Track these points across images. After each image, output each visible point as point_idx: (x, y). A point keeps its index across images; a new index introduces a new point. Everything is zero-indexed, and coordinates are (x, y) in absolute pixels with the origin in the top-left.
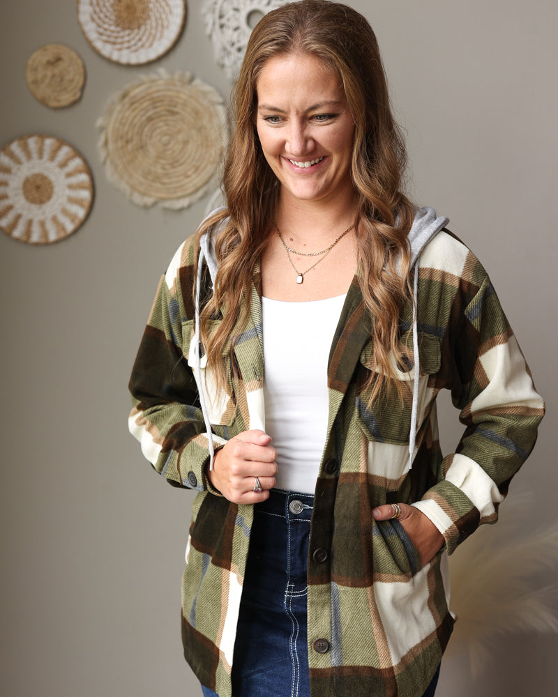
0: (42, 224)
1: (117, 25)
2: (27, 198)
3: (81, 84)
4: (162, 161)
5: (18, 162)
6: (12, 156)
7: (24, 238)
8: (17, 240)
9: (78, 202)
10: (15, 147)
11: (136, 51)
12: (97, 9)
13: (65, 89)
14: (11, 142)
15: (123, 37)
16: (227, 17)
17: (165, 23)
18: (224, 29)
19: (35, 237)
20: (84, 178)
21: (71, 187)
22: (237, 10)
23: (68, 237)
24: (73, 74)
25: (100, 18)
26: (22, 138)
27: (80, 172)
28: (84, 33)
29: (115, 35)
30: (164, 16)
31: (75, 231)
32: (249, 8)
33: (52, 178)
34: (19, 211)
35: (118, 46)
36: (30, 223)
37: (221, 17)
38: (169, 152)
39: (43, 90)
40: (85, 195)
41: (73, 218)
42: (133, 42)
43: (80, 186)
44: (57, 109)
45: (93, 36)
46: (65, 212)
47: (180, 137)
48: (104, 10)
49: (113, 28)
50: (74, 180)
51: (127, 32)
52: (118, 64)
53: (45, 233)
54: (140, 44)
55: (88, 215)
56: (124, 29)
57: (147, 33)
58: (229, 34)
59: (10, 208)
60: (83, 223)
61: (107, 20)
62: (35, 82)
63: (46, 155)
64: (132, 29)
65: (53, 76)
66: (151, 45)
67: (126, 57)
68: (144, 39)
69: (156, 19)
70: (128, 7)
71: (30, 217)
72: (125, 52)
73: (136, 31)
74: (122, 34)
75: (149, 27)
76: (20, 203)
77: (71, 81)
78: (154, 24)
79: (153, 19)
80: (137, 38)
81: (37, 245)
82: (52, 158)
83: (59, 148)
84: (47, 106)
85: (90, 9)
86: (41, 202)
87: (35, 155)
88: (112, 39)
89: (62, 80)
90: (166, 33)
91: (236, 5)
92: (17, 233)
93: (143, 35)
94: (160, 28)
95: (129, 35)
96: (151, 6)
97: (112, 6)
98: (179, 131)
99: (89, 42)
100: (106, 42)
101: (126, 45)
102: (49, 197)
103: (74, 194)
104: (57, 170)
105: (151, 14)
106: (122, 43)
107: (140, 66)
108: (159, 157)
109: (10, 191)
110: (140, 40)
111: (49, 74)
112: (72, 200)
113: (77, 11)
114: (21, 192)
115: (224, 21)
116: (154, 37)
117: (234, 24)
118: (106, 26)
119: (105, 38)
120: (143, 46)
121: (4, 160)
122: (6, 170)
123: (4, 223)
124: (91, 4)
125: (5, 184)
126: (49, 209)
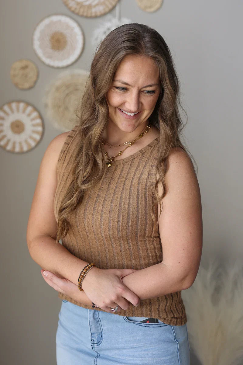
0: (20, 143)
1: (52, 49)
2: (13, 131)
3: (35, 78)
5: (8, 115)
6: (5, 112)
7: (12, 150)
8: (9, 152)
9: (37, 132)
10: (6, 108)
11: (61, 61)
13: (27, 81)
14: (3, 105)
17: (75, 47)
19: (17, 149)
20: (39, 121)
21: (34, 125)
23: (32, 149)
24: (32, 74)
26: (9, 103)
27: (37, 118)
28: (36, 54)
29: (51, 53)
30: (73, 45)
31: (36, 146)
33: (24, 122)
34: (9, 138)
35: (53, 59)
36: (14, 143)
39: (17, 80)
40: (40, 129)
41: (34, 140)
42: (60, 57)
43: (37, 125)
44: (24, 89)
45: (41, 55)
46: (31, 137)
49: (50, 50)
50: (34, 122)
51: (57, 51)
52: (53, 67)
53: (21, 148)
54: (63, 58)
55: (41, 138)
56: (55, 50)
57: (66, 52)
59: (5, 136)
60: (38, 143)
62: (14, 76)
63: (20, 111)
64: (59, 50)
65: (23, 74)
66: (68, 58)
67: (57, 64)
68: (65, 55)
69: (70, 46)
70: (57, 41)
71: (14, 140)
72: (56, 62)
73: (61, 51)
74: (54, 53)
75: (66, 49)
76: (9, 133)
77: (31, 78)
78: (69, 48)
81: (17, 153)
82: (24, 111)
83: (27, 107)
84: (18, 88)
85: (39, 42)
86: (20, 133)
87: (15, 111)
88: (50, 56)
89: (26, 76)
90: (75, 51)
93: (64, 53)
94: (72, 50)
95: (58, 53)
96: (68, 39)
97: (50, 40)
99: (39, 59)
100: (47, 57)
101: (57, 58)
102: (23, 131)
103: (34, 129)
104: (26, 118)
105: (68, 44)
106: (55, 58)
107: (63, 68)
109: (4, 128)
110: (63, 56)
111: (21, 73)
112: (34, 132)
113: (32, 44)
114: (10, 128)
116: (69, 54)
120: (65, 58)
121: (1, 114)
122: (2, 118)
123: (2, 143)
124: (39, 40)
125: (2, 125)
126: (23, 136)
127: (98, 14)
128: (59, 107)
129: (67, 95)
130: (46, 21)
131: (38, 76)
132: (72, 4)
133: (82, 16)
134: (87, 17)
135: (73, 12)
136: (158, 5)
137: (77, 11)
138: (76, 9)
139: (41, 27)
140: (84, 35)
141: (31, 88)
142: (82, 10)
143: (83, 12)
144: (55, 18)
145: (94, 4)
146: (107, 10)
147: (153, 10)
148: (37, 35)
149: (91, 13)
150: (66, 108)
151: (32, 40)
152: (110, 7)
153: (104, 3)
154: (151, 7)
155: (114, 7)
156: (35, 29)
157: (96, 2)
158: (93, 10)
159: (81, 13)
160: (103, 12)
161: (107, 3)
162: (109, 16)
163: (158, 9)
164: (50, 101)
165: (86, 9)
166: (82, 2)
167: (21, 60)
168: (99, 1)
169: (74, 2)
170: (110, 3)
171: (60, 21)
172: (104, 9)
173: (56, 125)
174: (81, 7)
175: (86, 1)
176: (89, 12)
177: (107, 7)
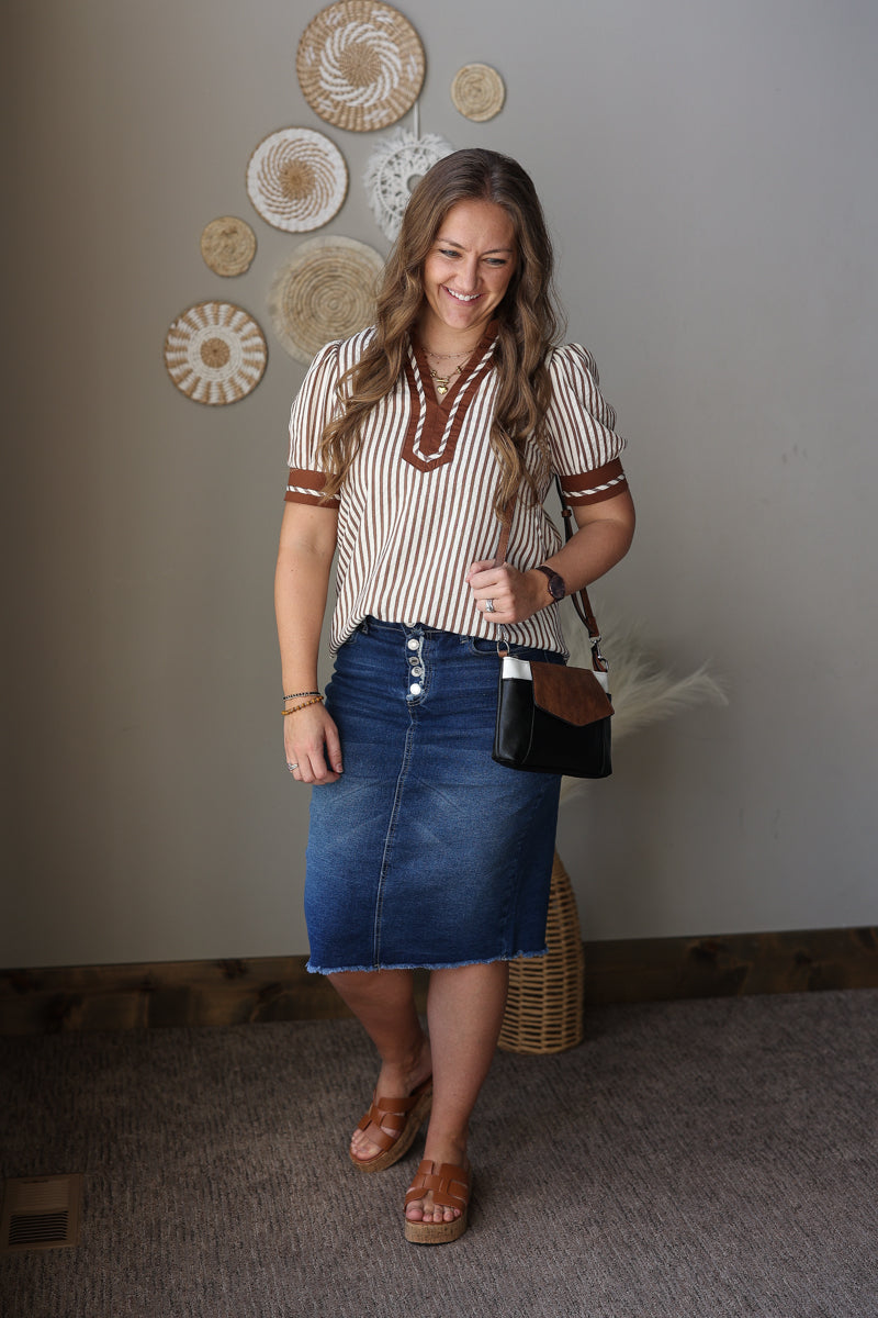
0: (220, 386)
1: (285, 196)
2: (205, 362)
3: (252, 254)
4: (336, 325)
5: (196, 328)
6: (190, 322)
7: (204, 400)
8: (196, 401)
9: (255, 364)
10: (192, 314)
11: (303, 219)
12: (266, 184)
13: (235, 260)
14: (189, 310)
15: (290, 207)
16: (388, 183)
17: (330, 193)
18: (387, 195)
19: (214, 399)
20: (258, 340)
21: (247, 350)
22: (398, 176)
23: (243, 398)
24: (244, 246)
25: (268, 191)
26: (199, 305)
27: (255, 336)
28: (253, 205)
29: (283, 205)
30: (328, 186)
31: (251, 392)
32: (409, 174)
33: (228, 342)
34: (198, 375)
35: (286, 216)
36: (209, 385)
37: (383, 183)
38: (340, 314)
39: (214, 258)
40: (260, 357)
41: (249, 379)
42: (300, 211)
43: (255, 349)
44: (228, 277)
45: (262, 208)
46: (241, 374)
47: (347, 298)
48: (271, 182)
49: (281, 199)
50: (248, 343)
51: (295, 202)
52: (286, 232)
53: (223, 395)
54: (307, 213)
55: (262, 376)
56: (291, 199)
57: (313, 202)
58: (392, 199)
59: (189, 372)
60: (258, 384)
61: (275, 192)
62: (208, 249)
63: (221, 322)
64: (300, 199)
65: (226, 246)
66: (317, 213)
67: (294, 225)
68: (311, 207)
69: (321, 189)
70: (294, 179)
71: (208, 380)
72: (294, 221)
73: (303, 201)
74: (289, 204)
75: (314, 196)
76: (198, 367)
77: (242, 254)
78: (319, 193)
79: (318, 188)
80: (304, 207)
81: (214, 405)
82: (228, 323)
83: (234, 314)
84: (216, 274)
85: (259, 182)
86: (219, 365)
87: (211, 322)
88: (281, 210)
89: (233, 252)
90: (330, 200)
91: (397, 172)
92: (196, 396)
93: (310, 203)
94: (325, 197)
95: (296, 204)
96: (316, 176)
97: (279, 179)
98: (345, 293)
99: (259, 214)
100: (275, 212)
101: (294, 214)
102: (226, 361)
103: (248, 356)
104: (233, 334)
105: (316, 184)
106: (290, 213)
107: (306, 232)
108: (330, 322)
109: (188, 356)
110: (307, 208)
111: (223, 244)
112: (247, 362)
113: (246, 185)
114: (200, 356)
115: (384, 187)
116: (320, 206)
117: (395, 189)
118: (274, 198)
119: (273, 209)
120: (309, 214)
121: (183, 326)
122: (186, 336)
123: (184, 386)
124: (259, 178)
125: (184, 349)
126: (226, 372)
127: (377, 126)
128: (299, 313)
129: (315, 288)
130: (274, 140)
131: (256, 249)
132: (324, 105)
133: (344, 129)
134: (353, 131)
135: (327, 121)
136: (498, 109)
137: (333, 120)
138: (332, 115)
139: (264, 150)
140: (347, 167)
141: (241, 274)
142: (344, 118)
143: (347, 121)
144: (290, 134)
145: (366, 105)
146: (395, 118)
147: (485, 117)
148: (255, 166)
149: (363, 122)
150: (313, 315)
151: (247, 177)
152: (401, 111)
153: (387, 104)
154: (481, 112)
155: (408, 112)
156: (252, 156)
157: (371, 102)
158: (367, 118)
159: (342, 125)
160: (386, 121)
161: (394, 102)
162: (398, 129)
163: (498, 114)
164: (279, 301)
165: (351, 118)
166: (345, 101)
167: (221, 219)
168: (379, 99)
169: (328, 102)
170: (401, 105)
171: (300, 140)
172: (388, 115)
173: (293, 350)
174: (342, 112)
175: (352, 100)
176: (359, 121)
177: (395, 111)
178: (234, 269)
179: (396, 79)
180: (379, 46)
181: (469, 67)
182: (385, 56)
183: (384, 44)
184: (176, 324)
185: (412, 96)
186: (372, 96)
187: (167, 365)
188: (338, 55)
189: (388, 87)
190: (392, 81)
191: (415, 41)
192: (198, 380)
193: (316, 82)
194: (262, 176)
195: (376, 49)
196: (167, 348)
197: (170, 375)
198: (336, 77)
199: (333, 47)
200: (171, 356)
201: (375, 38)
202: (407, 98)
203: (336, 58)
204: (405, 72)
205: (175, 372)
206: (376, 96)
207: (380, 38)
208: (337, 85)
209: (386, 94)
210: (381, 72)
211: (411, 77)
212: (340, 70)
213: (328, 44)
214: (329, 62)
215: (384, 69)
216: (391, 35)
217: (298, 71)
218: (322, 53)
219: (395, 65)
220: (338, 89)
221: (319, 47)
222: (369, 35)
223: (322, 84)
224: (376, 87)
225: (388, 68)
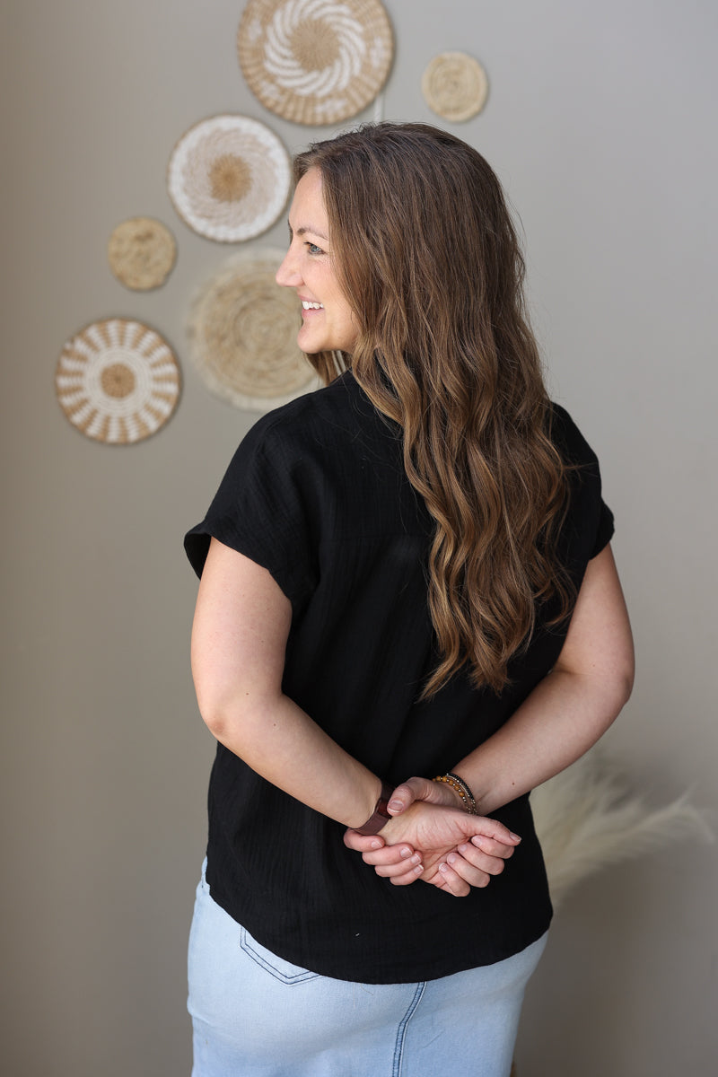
0: (122, 422)
1: (215, 197)
2: (105, 391)
3: (166, 265)
4: (265, 355)
5: (96, 349)
6: (89, 343)
7: (100, 437)
8: (92, 439)
9: (166, 397)
10: (93, 333)
11: (235, 226)
12: (192, 181)
13: (149, 269)
14: (88, 326)
15: (219, 210)
17: (268, 196)
19: (113, 436)
20: (170, 369)
21: (157, 380)
23: (151, 437)
24: (161, 256)
25: (194, 190)
26: (102, 322)
27: (167, 363)
28: (174, 207)
29: (211, 207)
30: (267, 188)
31: (159, 430)
33: (135, 369)
34: (95, 407)
35: (214, 221)
36: (107, 420)
38: (272, 343)
39: (124, 266)
40: (172, 388)
41: (157, 414)
42: (231, 216)
43: (167, 379)
44: (140, 290)
45: (185, 209)
46: (148, 408)
47: (282, 325)
48: (198, 180)
49: (210, 200)
50: (160, 371)
51: (224, 205)
52: (213, 241)
53: (124, 432)
54: (239, 219)
55: (174, 412)
56: (221, 201)
57: (248, 206)
59: (85, 401)
60: (167, 422)
61: (202, 191)
62: (117, 255)
63: (128, 342)
64: (232, 202)
65: (139, 254)
66: (251, 220)
67: (223, 233)
68: (244, 213)
69: (258, 191)
70: (227, 177)
71: (108, 412)
72: (223, 228)
73: (235, 203)
74: (219, 207)
75: (249, 200)
76: (96, 396)
77: (159, 264)
78: (256, 196)
79: (255, 189)
80: (237, 211)
81: (114, 445)
82: (136, 344)
83: (143, 335)
84: (125, 285)
85: (183, 180)
86: (122, 396)
87: (115, 343)
88: (209, 213)
89: (147, 258)
90: (269, 205)
92: (93, 430)
93: (244, 207)
94: (262, 202)
95: (226, 208)
96: (255, 175)
97: (209, 175)
98: (280, 318)
99: (181, 218)
100: (202, 216)
101: (224, 219)
102: (131, 390)
103: (160, 387)
104: (141, 360)
105: (253, 185)
106: (219, 217)
107: (237, 244)
108: (261, 350)
109: (85, 382)
110: (239, 214)
111: (135, 250)
112: (157, 395)
113: (167, 181)
114: (99, 383)
116: (257, 211)
118: (201, 198)
119: (199, 212)
120: (243, 221)
121: (80, 346)
122: (83, 359)
123: (78, 418)
124: (184, 173)
125: (79, 374)
126: (130, 404)
127: (331, 119)
128: (222, 338)
129: (244, 309)
130: (205, 129)
131: (175, 260)
132: (268, 91)
133: (291, 122)
134: (302, 124)
135: (270, 110)
136: (475, 107)
137: (279, 109)
138: (277, 103)
139: (192, 140)
141: (156, 288)
142: (291, 107)
143: (295, 113)
144: (225, 123)
145: (321, 94)
146: (353, 110)
148: (180, 159)
149: (314, 115)
150: (240, 343)
151: (168, 171)
152: (361, 103)
153: (344, 94)
154: (457, 110)
155: (370, 105)
156: (176, 146)
157: (326, 90)
158: (319, 109)
159: (289, 115)
160: (342, 114)
161: (354, 94)
163: (477, 114)
164: (199, 323)
165: (301, 106)
166: (293, 89)
167: (136, 219)
168: (335, 88)
169: (273, 88)
170: (363, 96)
171: (237, 130)
172: (346, 108)
173: (212, 383)
174: (289, 100)
175: (302, 87)
176: (309, 112)
177: (353, 102)
178: (147, 281)
179: (357, 65)
180: (339, 23)
181: (447, 55)
182: (345, 35)
183: (346, 21)
184: (72, 341)
185: (376, 86)
186: (325, 84)
187: (59, 392)
188: (289, 31)
189: (346, 74)
190: (352, 67)
191: (383, 22)
192: (94, 413)
193: (260, 63)
194: (189, 172)
195: (336, 28)
196: (59, 371)
197: (61, 406)
198: (285, 58)
199: (282, 23)
200: (64, 382)
201: (332, 14)
202: (369, 88)
203: (287, 37)
204: (368, 56)
205: (68, 401)
206: (332, 83)
207: (340, 14)
208: (283, 67)
209: (344, 83)
210: (338, 56)
211: (376, 63)
212: (291, 48)
213: (278, 17)
214: (277, 37)
215: (343, 52)
216: (355, 10)
217: (240, 48)
218: (270, 30)
219: (355, 45)
220: (288, 73)
221: (267, 20)
222: (330, 9)
223: (269, 67)
224: (331, 75)
225: (349, 54)
